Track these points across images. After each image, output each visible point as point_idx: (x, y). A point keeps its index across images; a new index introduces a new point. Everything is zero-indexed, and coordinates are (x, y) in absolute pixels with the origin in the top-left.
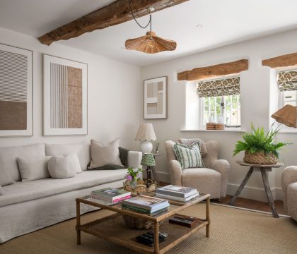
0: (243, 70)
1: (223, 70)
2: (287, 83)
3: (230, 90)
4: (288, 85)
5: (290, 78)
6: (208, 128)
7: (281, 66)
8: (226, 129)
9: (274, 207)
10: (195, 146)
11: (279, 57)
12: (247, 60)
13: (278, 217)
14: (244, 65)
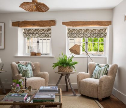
0: (53, 25)
1: (42, 24)
2: (71, 34)
3: (43, 35)
4: (71, 35)
5: (73, 32)
6: (31, 55)
7: (71, 26)
8: (42, 56)
9: (74, 92)
10: (28, 65)
11: (70, 22)
12: (55, 21)
13: (76, 96)
14: (53, 23)
